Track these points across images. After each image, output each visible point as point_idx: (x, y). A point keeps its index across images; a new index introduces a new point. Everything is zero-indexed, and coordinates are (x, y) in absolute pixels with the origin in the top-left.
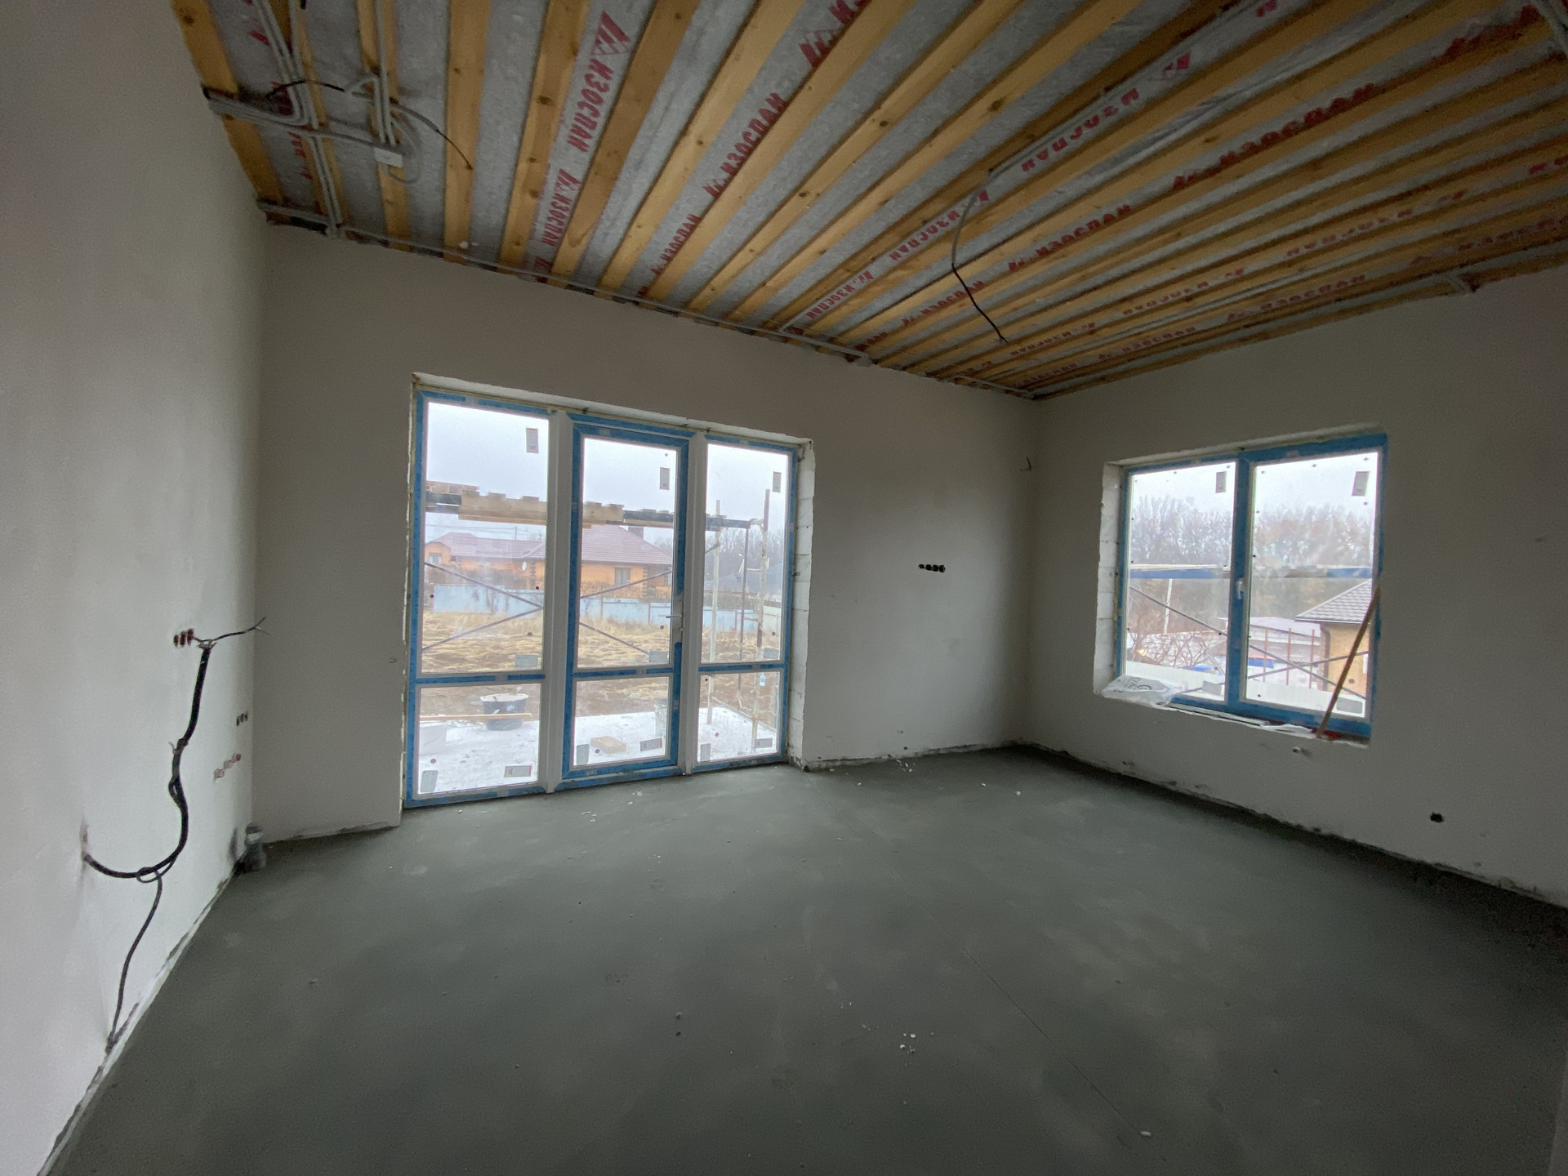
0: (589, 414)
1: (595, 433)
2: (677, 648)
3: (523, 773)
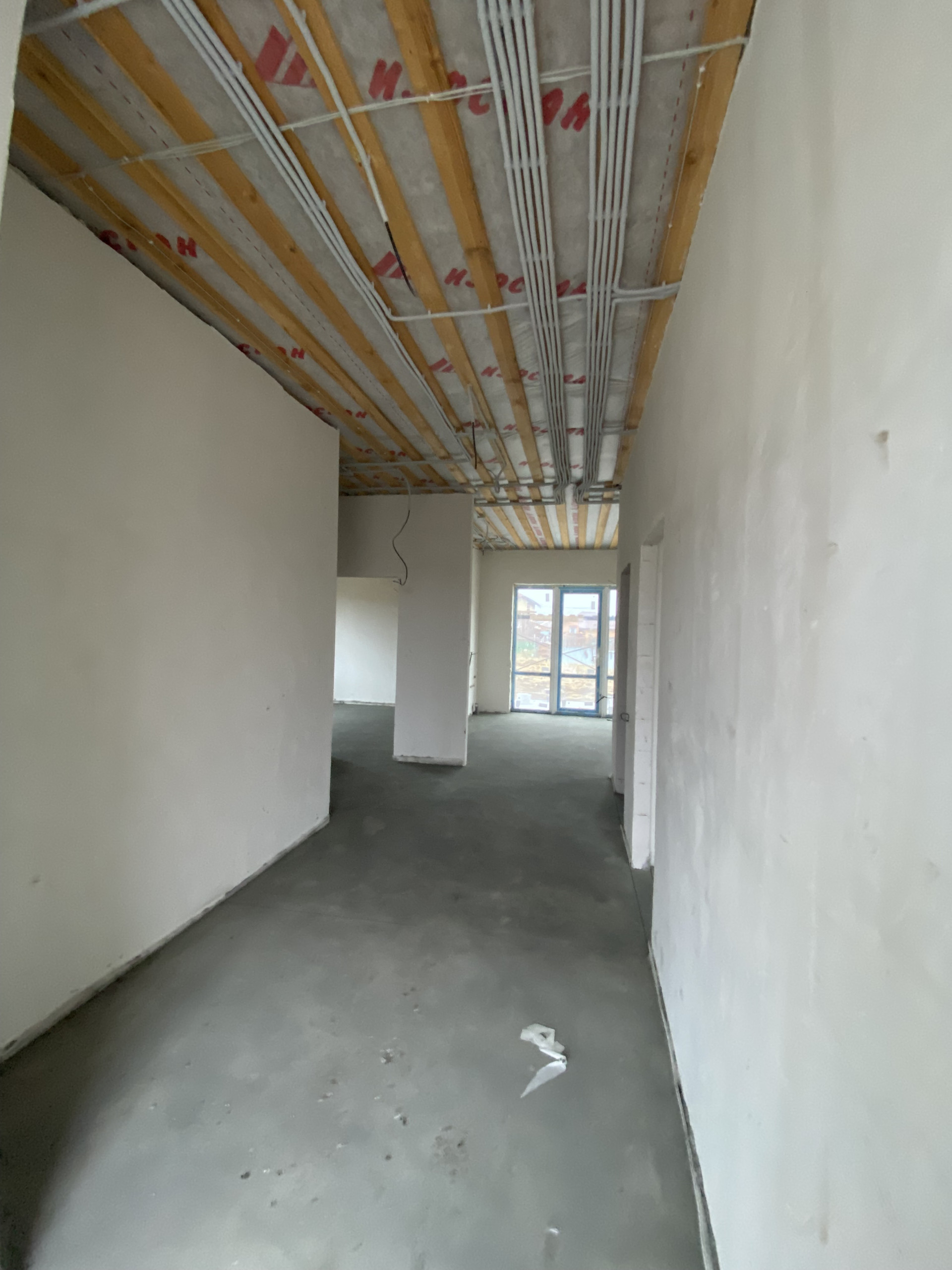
0: (565, 587)
1: (568, 592)
2: (598, 668)
3: (545, 706)
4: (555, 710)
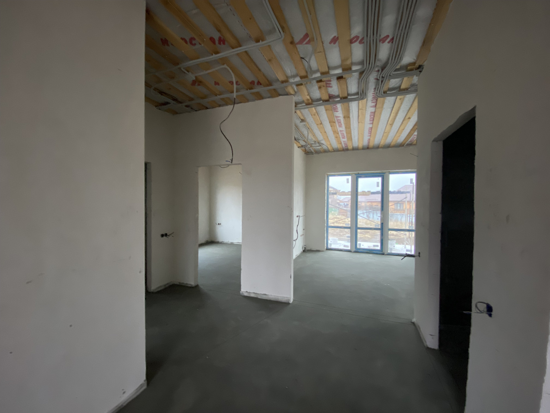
0: (359, 174)
1: (361, 177)
2: (382, 224)
3: (348, 246)
4: (354, 250)
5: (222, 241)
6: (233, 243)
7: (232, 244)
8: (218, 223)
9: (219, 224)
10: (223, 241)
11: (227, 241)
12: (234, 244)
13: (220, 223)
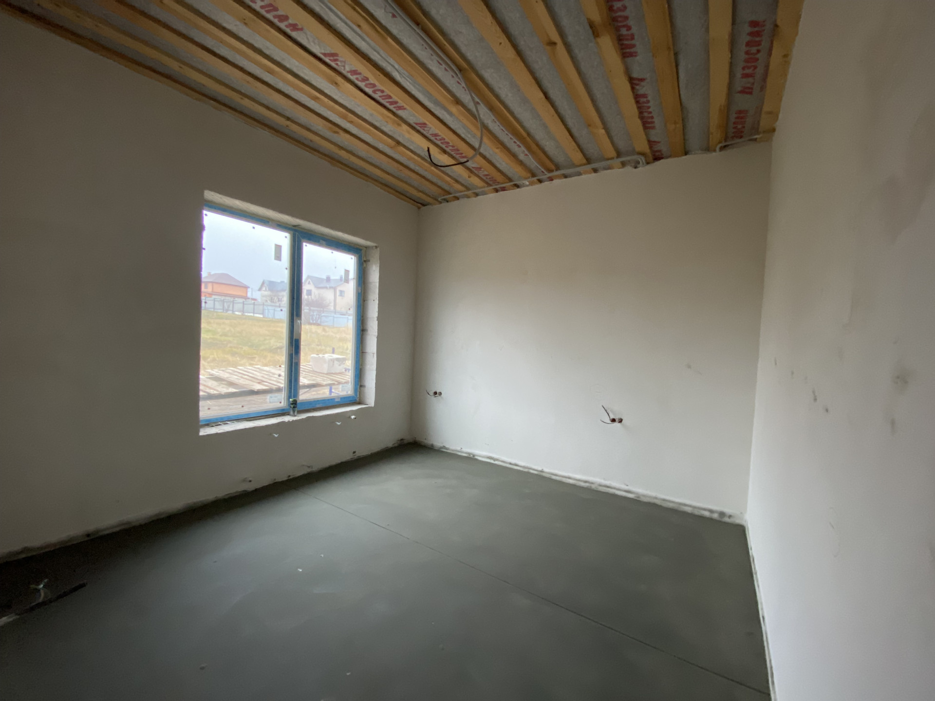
5: (442, 445)
6: (474, 456)
7: (471, 459)
8: (434, 391)
9: (435, 393)
10: (447, 446)
11: (459, 449)
12: (477, 460)
13: (438, 392)
